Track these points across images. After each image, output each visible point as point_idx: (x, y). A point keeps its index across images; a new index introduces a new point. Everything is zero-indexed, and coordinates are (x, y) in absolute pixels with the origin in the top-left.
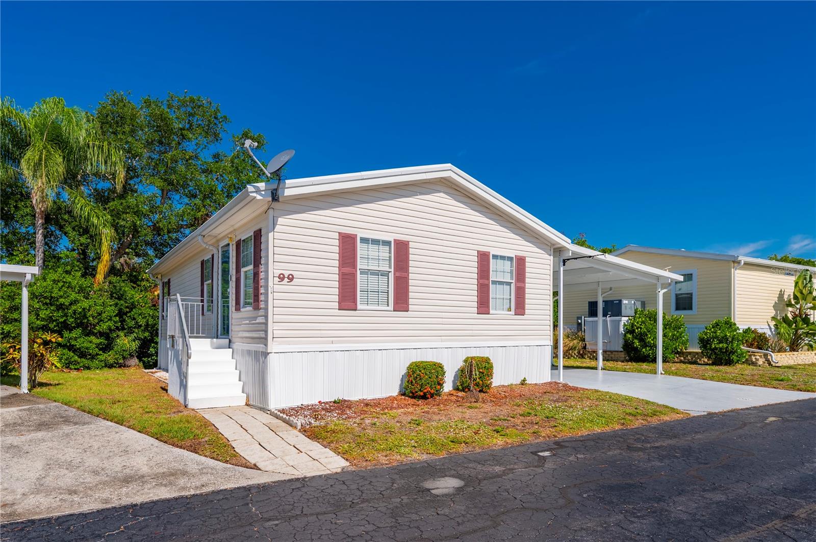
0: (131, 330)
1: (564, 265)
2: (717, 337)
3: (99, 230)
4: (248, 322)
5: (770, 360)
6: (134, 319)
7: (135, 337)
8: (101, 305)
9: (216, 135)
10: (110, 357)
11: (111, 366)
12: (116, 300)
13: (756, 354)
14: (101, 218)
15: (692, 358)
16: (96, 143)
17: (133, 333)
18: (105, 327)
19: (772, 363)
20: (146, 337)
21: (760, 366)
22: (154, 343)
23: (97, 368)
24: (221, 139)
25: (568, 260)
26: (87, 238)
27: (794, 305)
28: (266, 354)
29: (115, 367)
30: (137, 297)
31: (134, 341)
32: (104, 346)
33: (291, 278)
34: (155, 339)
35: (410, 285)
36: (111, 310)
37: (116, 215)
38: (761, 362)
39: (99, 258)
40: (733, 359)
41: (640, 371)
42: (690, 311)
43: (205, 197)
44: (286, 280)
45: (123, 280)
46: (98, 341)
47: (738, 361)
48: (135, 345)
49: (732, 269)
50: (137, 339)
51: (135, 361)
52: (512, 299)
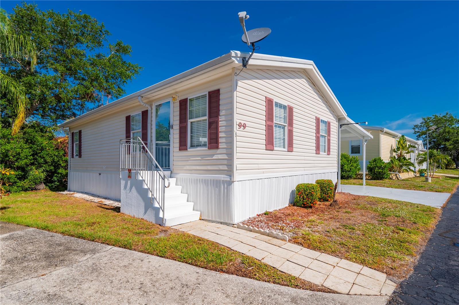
0: (40, 165)
1: (341, 128)
2: (377, 167)
3: (16, 96)
4: (200, 158)
5: (398, 177)
6: (44, 158)
7: (43, 170)
8: (20, 148)
9: (99, 43)
10: (26, 183)
11: (26, 190)
12: (31, 145)
13: (392, 174)
14: (17, 88)
15: (360, 177)
16: (14, 36)
17: (42, 167)
18: (23, 163)
19: (399, 178)
20: (51, 169)
21: (394, 180)
22: (56, 173)
23: (16, 192)
24: (103, 45)
25: (343, 125)
26: (5, 101)
27: (396, 151)
28: (230, 183)
29: (29, 190)
30: (45, 143)
31: (43, 172)
32: (21, 176)
33: (245, 126)
34: (58, 171)
35: (294, 135)
36: (27, 152)
37: (29, 86)
38: (394, 178)
39: (16, 116)
40: (384, 177)
41: (350, 184)
42: (359, 154)
43: (92, 80)
44: (242, 127)
45: (36, 131)
46: (17, 173)
47: (387, 178)
48: (43, 176)
49: (380, 134)
50: (45, 171)
51: (43, 186)
52: (326, 146)
